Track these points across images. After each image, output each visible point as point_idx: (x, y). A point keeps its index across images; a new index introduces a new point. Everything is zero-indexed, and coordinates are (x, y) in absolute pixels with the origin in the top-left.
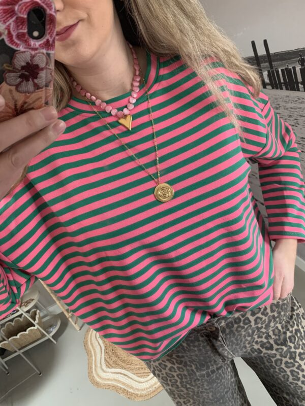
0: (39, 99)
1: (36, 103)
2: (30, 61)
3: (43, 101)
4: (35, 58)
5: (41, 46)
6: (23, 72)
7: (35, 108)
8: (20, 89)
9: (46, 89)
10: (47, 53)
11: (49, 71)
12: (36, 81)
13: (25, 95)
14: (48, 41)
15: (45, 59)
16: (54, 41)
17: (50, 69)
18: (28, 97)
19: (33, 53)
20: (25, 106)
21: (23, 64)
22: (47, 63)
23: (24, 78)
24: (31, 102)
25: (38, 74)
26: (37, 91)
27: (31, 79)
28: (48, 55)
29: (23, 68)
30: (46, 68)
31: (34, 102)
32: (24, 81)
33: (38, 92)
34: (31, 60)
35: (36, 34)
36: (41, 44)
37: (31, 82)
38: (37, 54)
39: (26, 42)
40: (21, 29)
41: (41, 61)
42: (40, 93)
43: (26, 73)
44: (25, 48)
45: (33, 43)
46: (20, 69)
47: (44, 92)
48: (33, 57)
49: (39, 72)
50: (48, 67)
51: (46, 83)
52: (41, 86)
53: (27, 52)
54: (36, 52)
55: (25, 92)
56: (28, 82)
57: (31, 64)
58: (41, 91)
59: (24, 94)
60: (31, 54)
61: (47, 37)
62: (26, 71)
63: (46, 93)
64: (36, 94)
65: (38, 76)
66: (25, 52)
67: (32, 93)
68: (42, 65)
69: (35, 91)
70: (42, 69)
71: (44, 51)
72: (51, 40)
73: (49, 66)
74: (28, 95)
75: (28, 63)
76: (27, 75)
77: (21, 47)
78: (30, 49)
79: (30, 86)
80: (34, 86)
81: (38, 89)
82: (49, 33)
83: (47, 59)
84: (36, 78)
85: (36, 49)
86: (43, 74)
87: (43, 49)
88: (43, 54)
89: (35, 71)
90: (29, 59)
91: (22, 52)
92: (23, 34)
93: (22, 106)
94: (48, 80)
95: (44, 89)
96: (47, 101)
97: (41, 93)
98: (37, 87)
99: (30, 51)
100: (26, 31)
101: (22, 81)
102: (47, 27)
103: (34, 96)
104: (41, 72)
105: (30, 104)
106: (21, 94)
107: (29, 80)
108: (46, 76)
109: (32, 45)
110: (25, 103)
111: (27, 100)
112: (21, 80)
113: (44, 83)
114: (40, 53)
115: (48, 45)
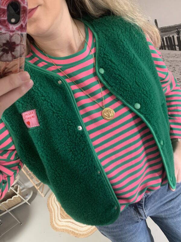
0: (15, 65)
1: (14, 68)
2: (9, 40)
3: (18, 67)
4: (13, 38)
5: (17, 29)
6: (5, 47)
7: (13, 71)
8: (2, 59)
9: (20, 58)
10: (21, 34)
11: (22, 46)
12: (13, 53)
13: (6, 63)
14: (22, 25)
15: (19, 38)
16: (26, 26)
17: (23, 45)
18: (8, 64)
19: (11, 34)
20: (6, 70)
21: (5, 42)
22: (21, 41)
23: (5, 51)
24: (10, 67)
25: (15, 48)
26: (14, 60)
27: (10, 52)
29: (4, 44)
30: (20, 44)
31: (12, 67)
32: (5, 54)
34: (10, 39)
35: (13, 20)
37: (10, 54)
38: (14, 35)
39: (6, 26)
40: (3, 17)
41: (16, 39)
44: (6, 31)
45: (11, 27)
46: (2, 45)
47: (19, 60)
48: (11, 37)
49: (16, 47)
50: (21, 43)
51: (20, 55)
52: (17, 56)
53: (7, 33)
54: (13, 33)
55: (6, 61)
56: (7, 54)
57: (10, 42)
58: (17, 60)
59: (5, 63)
60: (10, 35)
61: (21, 22)
62: (6, 47)
63: (20, 61)
64: (13, 62)
65: (15, 50)
66: (5, 33)
67: (10, 61)
68: (18, 42)
69: (12, 60)
70: (18, 45)
71: (19, 33)
72: (24, 25)
74: (8, 63)
75: (7, 41)
76: (7, 50)
77: (3, 30)
78: (9, 31)
79: (9, 57)
80: (12, 57)
81: (14, 59)
82: (23, 20)
83: (21, 38)
84: (14, 51)
85: (13, 31)
86: (18, 49)
87: (18, 31)
88: (19, 34)
89: (13, 46)
90: (8, 38)
91: (4, 34)
92: (4, 21)
93: (4, 70)
94: (22, 53)
95: (19, 58)
96: (21, 66)
98: (14, 57)
99: (9, 32)
100: (6, 18)
101: (4, 54)
102: (21, 16)
103: (12, 64)
104: (17, 47)
105: (9, 69)
106: (3, 62)
107: (8, 53)
108: (20, 50)
109: (11, 29)
110: (6, 68)
111: (7, 66)
112: (3, 53)
113: (19, 54)
114: (16, 34)
115: (22, 28)
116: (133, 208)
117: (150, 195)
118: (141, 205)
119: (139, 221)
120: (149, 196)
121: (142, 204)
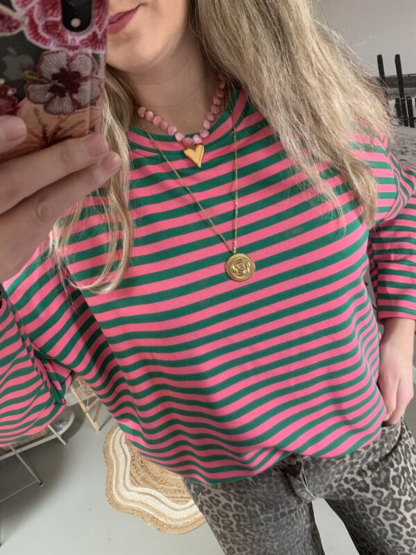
0: (79, 123)
1: (76, 128)
2: (66, 67)
3: (87, 126)
4: (74, 62)
5: (85, 43)
6: (56, 82)
7: (74, 136)
8: (51, 109)
9: (91, 109)
10: (93, 54)
11: (96, 82)
12: (75, 96)
13: (59, 118)
14: (95, 35)
15: (89, 62)
16: (104, 35)
17: (98, 79)
18: (63, 121)
19: (71, 53)
20: (59, 133)
21: (55, 71)
22: (93, 69)
23: (57, 91)
24: (68, 127)
25: (79, 86)
26: (77, 111)
27: (67, 94)
28: (96, 57)
29: (55, 76)
30: (92, 77)
32: (58, 97)
33: (80, 112)
34: (67, 65)
35: (76, 23)
36: (83, 40)
37: (67, 99)
38: (77, 55)
39: (60, 36)
40: (52, 15)
41: (83, 65)
42: (82, 114)
43: (60, 85)
44: (58, 46)
45: (70, 37)
46: (50, 78)
47: (88, 113)
48: (70, 60)
49: (81, 83)
50: (94, 75)
51: (91, 100)
52: (83, 103)
53: (62, 51)
54: (76, 52)
55: (59, 113)
56: (63, 99)
57: (67, 71)
58: (84, 111)
59: (56, 116)
60: (68, 56)
61: (94, 28)
62: (59, 82)
63: (91, 115)
64: (76, 115)
65: (79, 89)
66: (57, 52)
67: (69, 114)
68: (86, 72)
69: (74, 110)
70: (86, 79)
71: (90, 51)
72: (100, 34)
73: (97, 74)
74: (63, 117)
75: (62, 70)
76: (60, 88)
77: (52, 44)
78: (66, 47)
79: (66, 104)
80: (73, 105)
81: (78, 108)
82: (97, 23)
83: (93, 63)
84: (76, 92)
85: (74, 48)
86: (86, 87)
87: (87, 47)
88: (87, 55)
89: (75, 81)
90: (64, 63)
91: (53, 53)
92: (55, 25)
93: (55, 133)
94: (95, 95)
95: (88, 108)
96: (92, 126)
97: (85, 115)
98: (77, 106)
99: (67, 50)
100: (59, 18)
101: (54, 97)
102: (94, 12)
103: (72, 119)
104: (83, 83)
105: (66, 131)
106: (52, 116)
108: (92, 90)
109: (69, 41)
110: (59, 129)
111: (62, 125)
112: (53, 94)
113: (88, 99)
114: (81, 53)
115: (96, 41)
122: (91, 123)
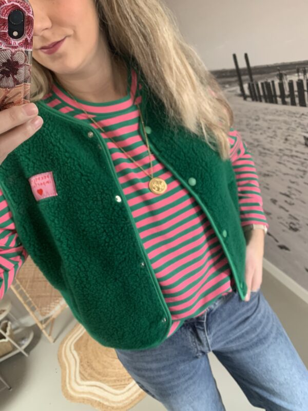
0: (18, 94)
1: (16, 97)
2: (10, 59)
3: (22, 96)
4: (15, 56)
5: (21, 45)
6: (4, 68)
9: (24, 84)
10: (25, 51)
11: (27, 68)
12: (15, 77)
14: (26, 40)
15: (23, 56)
16: (32, 40)
17: (28, 66)
18: (8, 92)
19: (13, 51)
20: (6, 100)
21: (4, 61)
22: (26, 60)
23: (5, 74)
24: (11, 97)
25: (17, 70)
27: (11, 75)
28: (27, 52)
29: (4, 64)
31: (14, 96)
32: (5, 77)
33: (18, 87)
34: (11, 58)
35: (15, 34)
36: (20, 43)
37: (11, 78)
38: (16, 51)
39: (7, 41)
40: (3, 29)
41: (20, 58)
42: (19, 88)
43: (7, 69)
44: (6, 46)
45: (13, 41)
47: (23, 87)
48: (13, 54)
50: (26, 64)
51: (25, 79)
52: (20, 81)
53: (8, 49)
55: (5, 88)
56: (8, 78)
57: (11, 61)
58: (20, 86)
59: (4, 89)
60: (11, 52)
61: (26, 36)
63: (25, 88)
64: (15, 89)
65: (18, 72)
66: (6, 50)
67: (12, 87)
68: (21, 62)
69: (15, 85)
70: (21, 66)
71: (23, 49)
72: (29, 39)
74: (8, 90)
75: (8, 60)
76: (7, 71)
77: (2, 46)
78: (10, 47)
79: (10, 81)
80: (14, 82)
81: (17, 84)
82: (28, 33)
83: (25, 56)
84: (16, 74)
85: (16, 47)
86: (22, 70)
87: (22, 47)
88: (22, 51)
89: (15, 67)
90: (9, 56)
91: (3, 50)
92: (5, 34)
94: (27, 76)
96: (25, 95)
97: (21, 89)
98: (17, 82)
99: (11, 49)
100: (7, 31)
101: (3, 77)
102: (26, 28)
103: (13, 91)
104: (20, 68)
105: (10, 99)
106: (2, 89)
107: (9, 76)
108: (25, 73)
109: (12, 44)
110: (6, 97)
111: (8, 95)
112: (2, 75)
113: (23, 79)
114: (19, 51)
115: (27, 44)
116: (191, 330)
117: (215, 310)
118: (201, 324)
119: (199, 355)
120: (213, 311)
121: (203, 323)
122: (25, 93)
